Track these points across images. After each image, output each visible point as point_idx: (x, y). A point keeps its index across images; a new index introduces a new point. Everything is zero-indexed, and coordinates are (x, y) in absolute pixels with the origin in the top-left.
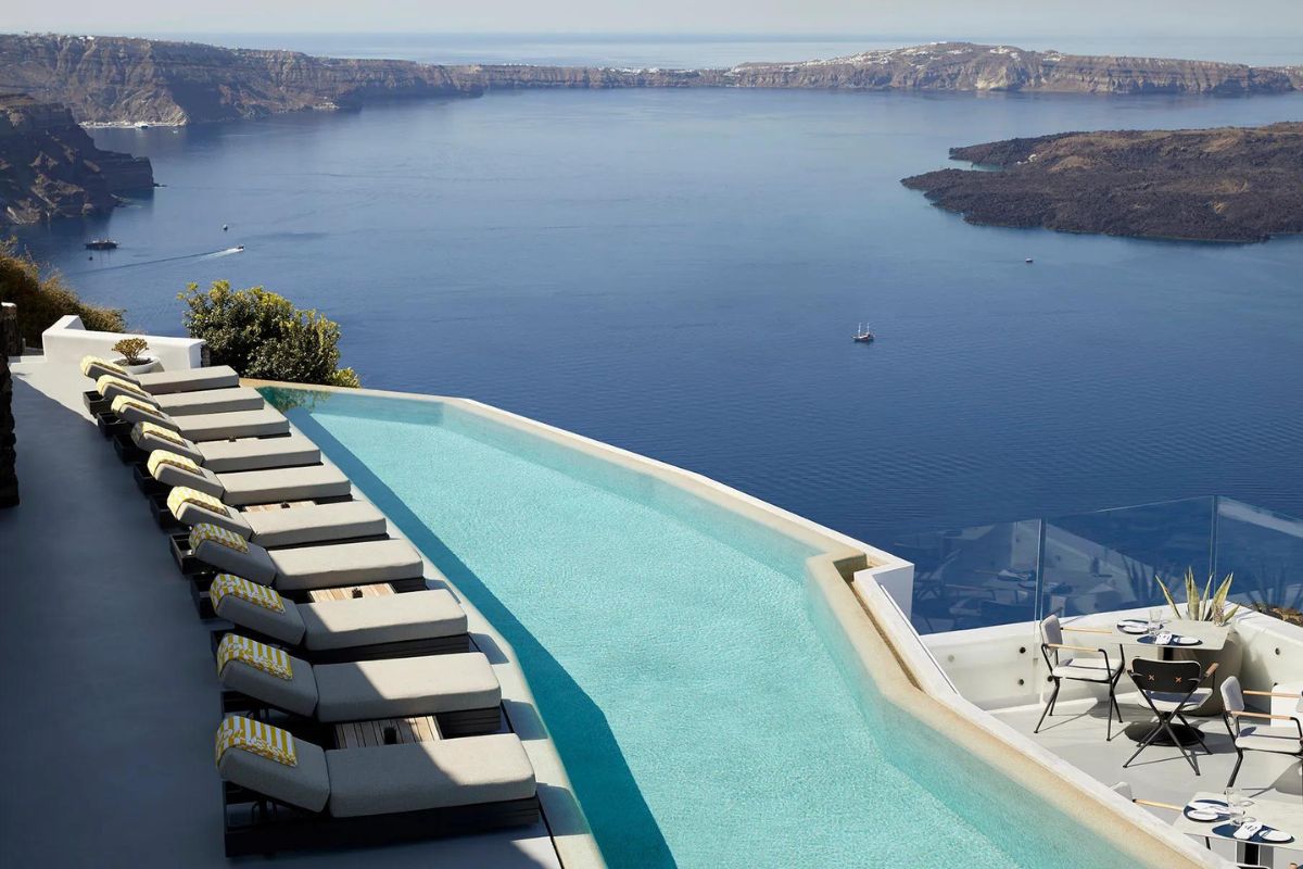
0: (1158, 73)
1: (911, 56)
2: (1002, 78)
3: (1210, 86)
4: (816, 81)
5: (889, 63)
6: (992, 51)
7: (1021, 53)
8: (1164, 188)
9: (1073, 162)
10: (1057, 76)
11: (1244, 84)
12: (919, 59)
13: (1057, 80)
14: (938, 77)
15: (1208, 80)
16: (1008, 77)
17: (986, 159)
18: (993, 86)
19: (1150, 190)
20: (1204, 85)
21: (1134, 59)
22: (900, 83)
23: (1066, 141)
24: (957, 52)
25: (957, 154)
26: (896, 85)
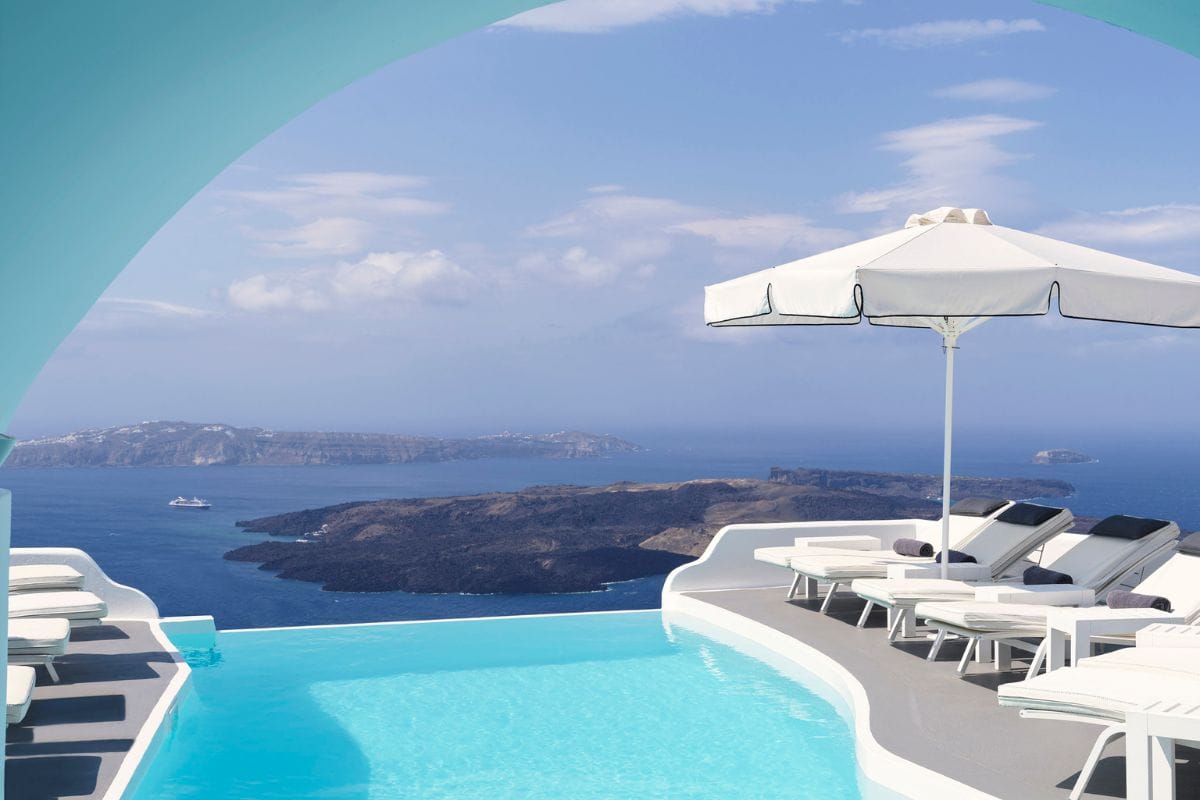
0: (364, 446)
1: (125, 435)
2: (219, 454)
3: (410, 457)
4: (28, 461)
5: (104, 442)
6: (206, 429)
7: (234, 430)
8: (483, 550)
9: (377, 530)
10: (271, 451)
11: (439, 454)
12: (135, 438)
13: (273, 454)
14: (155, 455)
15: (408, 451)
16: (225, 452)
17: (282, 531)
18: (211, 461)
19: (470, 551)
20: (405, 457)
21: (341, 434)
22: (117, 460)
23: (355, 510)
24: (171, 430)
25: (249, 526)
26: (113, 462)
